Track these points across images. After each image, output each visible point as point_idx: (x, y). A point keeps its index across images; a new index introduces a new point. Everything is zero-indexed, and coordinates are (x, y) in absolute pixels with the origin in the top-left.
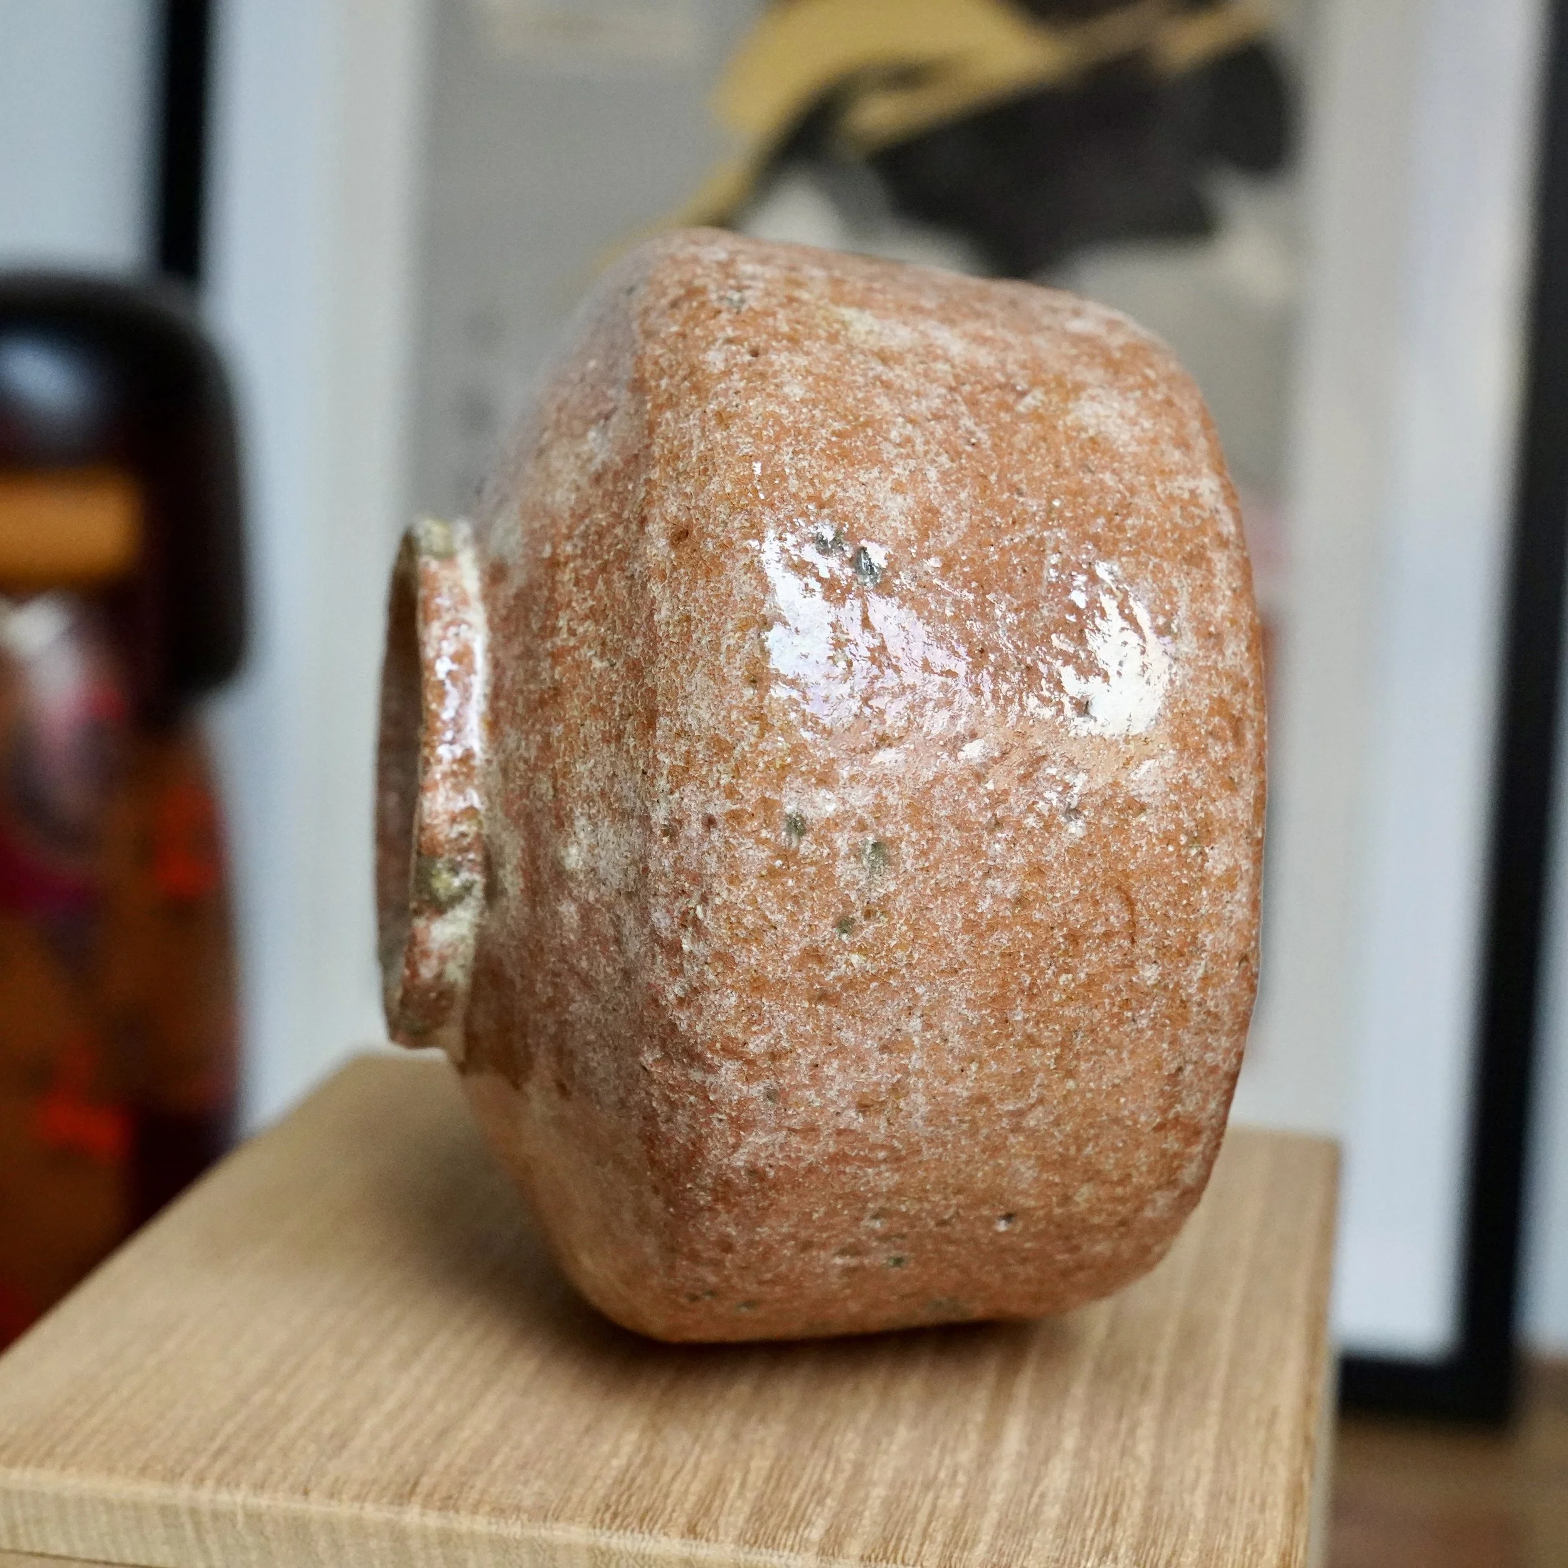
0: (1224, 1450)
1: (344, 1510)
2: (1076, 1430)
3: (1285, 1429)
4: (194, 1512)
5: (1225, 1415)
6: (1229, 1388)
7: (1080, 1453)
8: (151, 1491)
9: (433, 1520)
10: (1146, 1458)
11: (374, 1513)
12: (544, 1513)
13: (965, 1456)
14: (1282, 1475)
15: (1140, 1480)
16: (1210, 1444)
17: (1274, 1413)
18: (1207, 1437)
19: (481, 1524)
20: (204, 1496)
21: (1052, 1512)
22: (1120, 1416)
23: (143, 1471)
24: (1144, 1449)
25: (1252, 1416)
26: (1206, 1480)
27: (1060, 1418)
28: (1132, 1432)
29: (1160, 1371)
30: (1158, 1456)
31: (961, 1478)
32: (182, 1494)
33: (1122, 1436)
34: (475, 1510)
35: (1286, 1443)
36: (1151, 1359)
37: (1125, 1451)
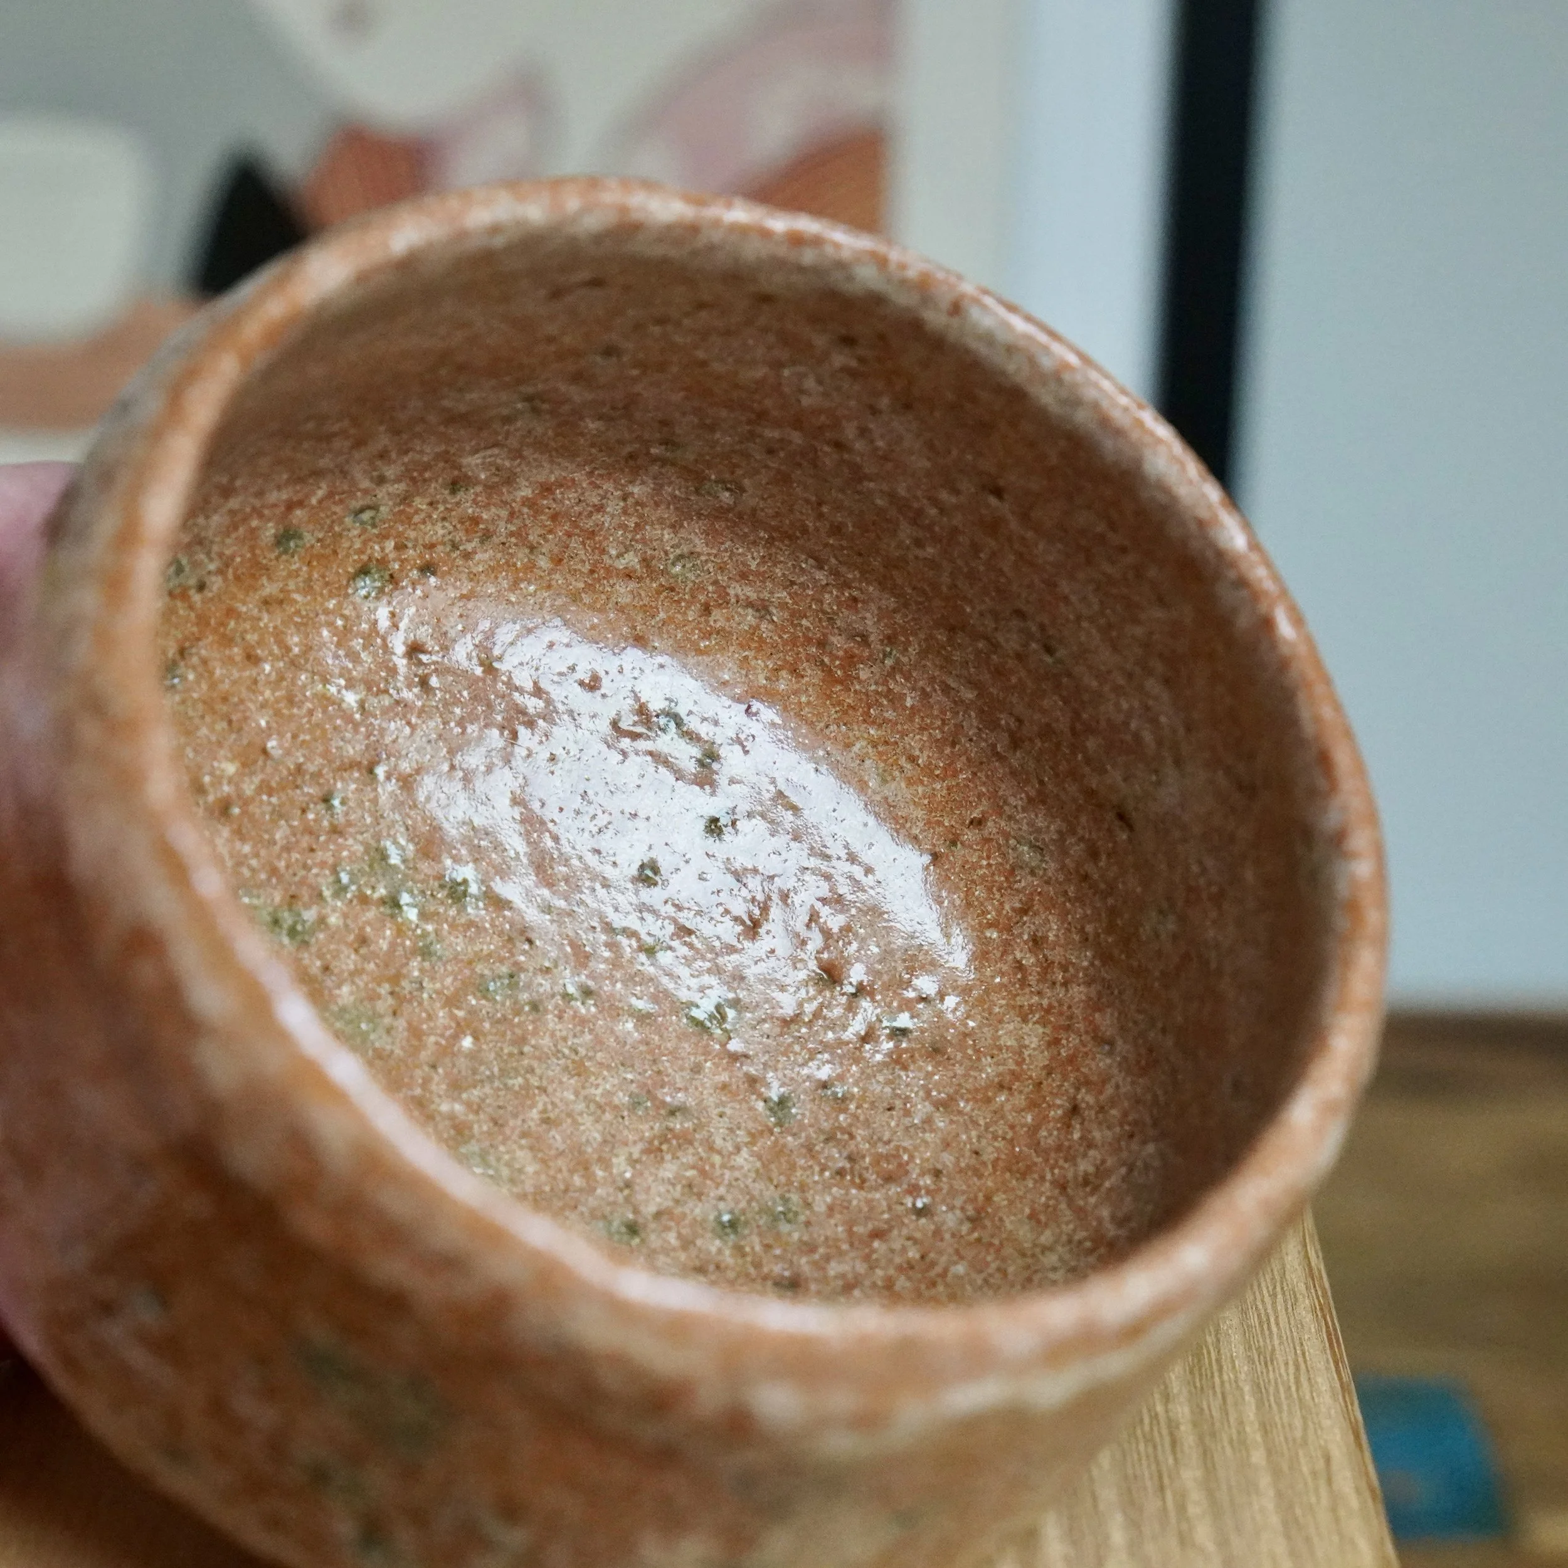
0: (1291, 1525)
2: (1119, 1518)
5: (1276, 1473)
6: (1265, 1428)
10: (1211, 1547)
16: (1275, 1520)
17: (1328, 1460)
18: (1267, 1501)
22: (1162, 1488)
24: (1203, 1533)
25: (1305, 1467)
27: (1095, 1498)
28: (1182, 1508)
29: (1182, 1413)
30: (1223, 1543)
33: (1172, 1514)
35: (1354, 1503)
37: (1185, 1540)
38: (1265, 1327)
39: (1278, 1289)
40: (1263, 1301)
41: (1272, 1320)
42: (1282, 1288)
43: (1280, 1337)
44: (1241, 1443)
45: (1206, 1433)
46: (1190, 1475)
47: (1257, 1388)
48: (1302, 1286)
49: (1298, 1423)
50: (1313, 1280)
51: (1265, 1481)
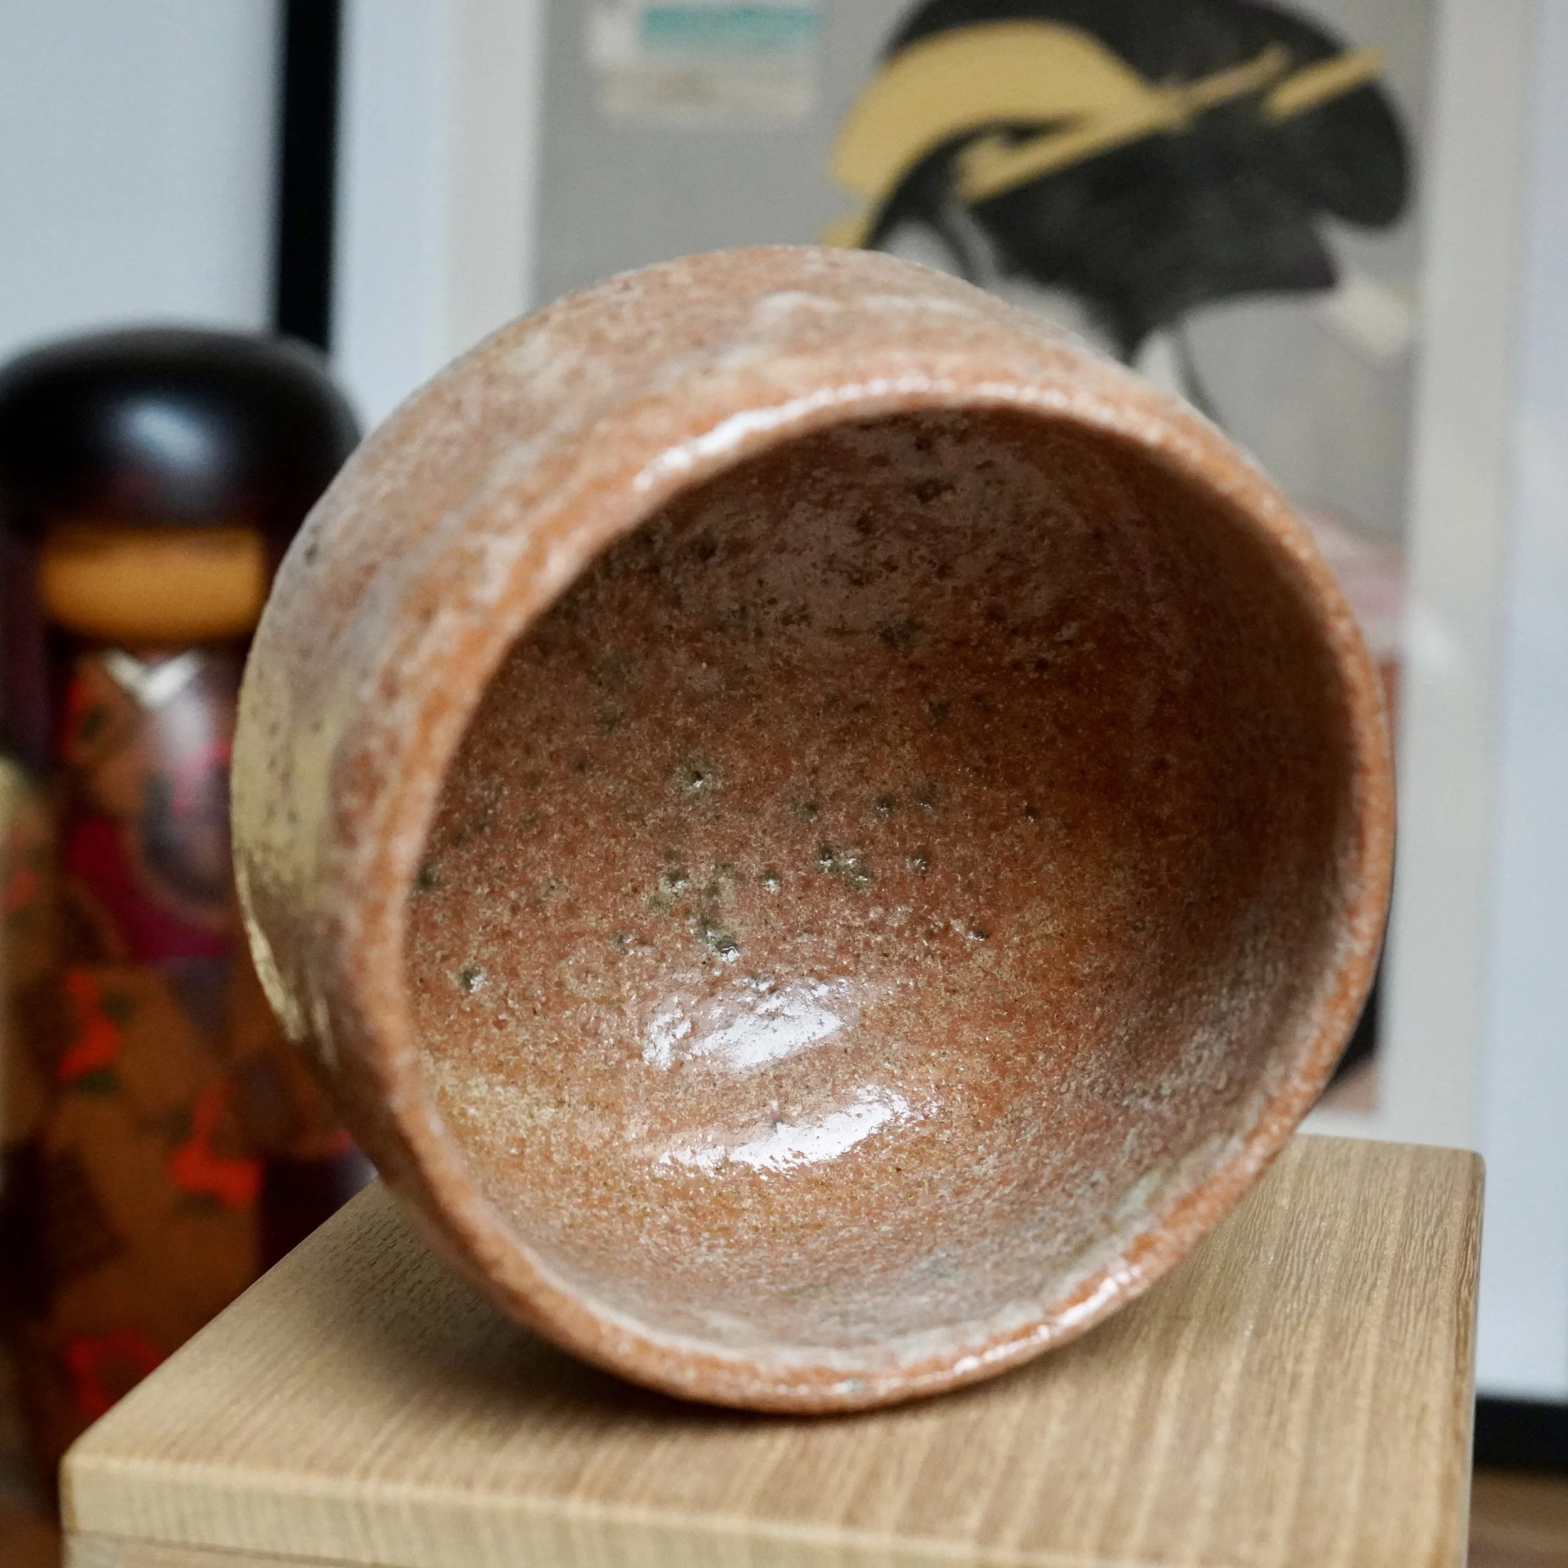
0: (1374, 1443)
1: (507, 1501)
2: (1226, 1427)
3: (1434, 1424)
4: (360, 1506)
5: (1374, 1413)
6: (1377, 1387)
7: (1232, 1447)
8: (318, 1484)
9: (595, 1511)
10: (1298, 1451)
11: (537, 1504)
12: (703, 1503)
13: (1118, 1449)
14: (1435, 1468)
15: (1292, 1470)
16: (1361, 1438)
17: (1424, 1409)
18: (1359, 1432)
19: (641, 1515)
20: (371, 1489)
21: (1207, 1502)
22: (1270, 1412)
23: (311, 1465)
24: (1295, 1442)
25: (1401, 1412)
26: (1358, 1472)
27: (1210, 1413)
28: (1283, 1425)
29: (1308, 1370)
30: (1309, 1449)
31: (1115, 1470)
32: (348, 1487)
33: (1273, 1430)
34: (635, 1499)
35: (1437, 1437)
36: (1299, 1359)
37: (1276, 1445)
38: (1403, 1327)
39: (1425, 1307)
40: (1408, 1313)
41: (1411, 1325)
42: (1428, 1307)
43: (1414, 1335)
44: (1354, 1392)
45: (1323, 1382)
46: (1298, 1408)
47: (1380, 1363)
48: (1447, 1308)
49: (1406, 1387)
50: (1458, 1306)
51: (1363, 1418)
